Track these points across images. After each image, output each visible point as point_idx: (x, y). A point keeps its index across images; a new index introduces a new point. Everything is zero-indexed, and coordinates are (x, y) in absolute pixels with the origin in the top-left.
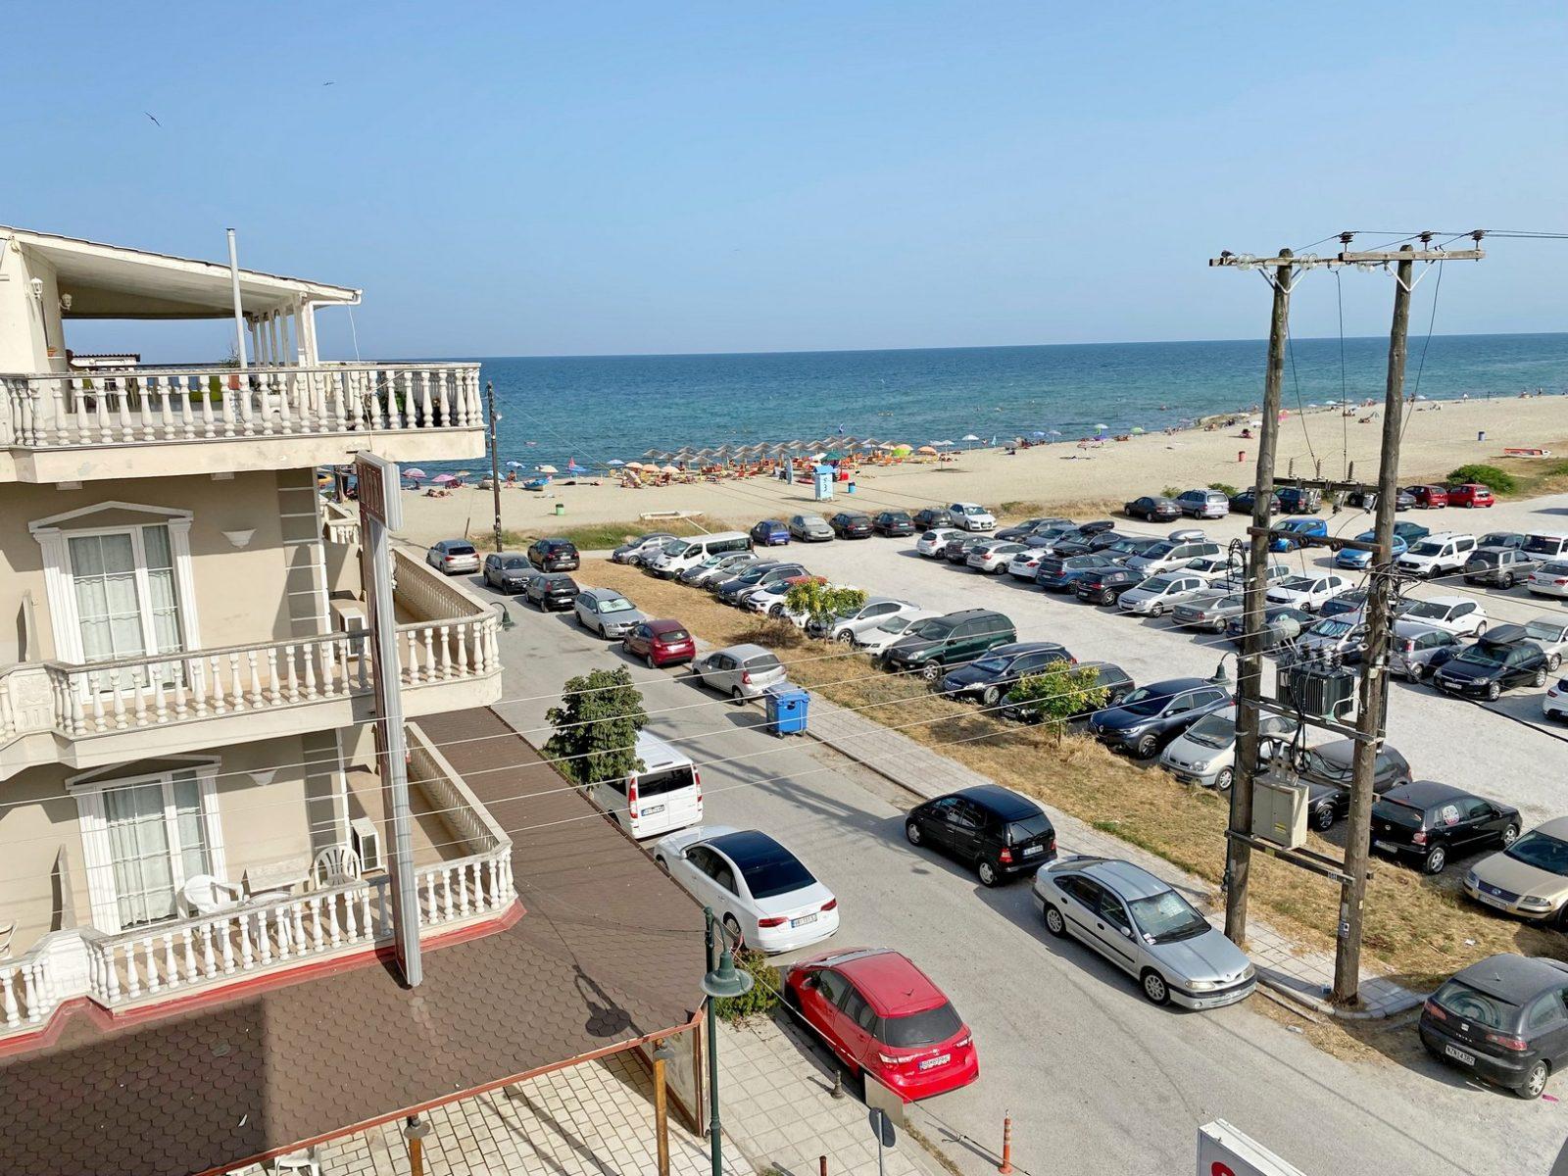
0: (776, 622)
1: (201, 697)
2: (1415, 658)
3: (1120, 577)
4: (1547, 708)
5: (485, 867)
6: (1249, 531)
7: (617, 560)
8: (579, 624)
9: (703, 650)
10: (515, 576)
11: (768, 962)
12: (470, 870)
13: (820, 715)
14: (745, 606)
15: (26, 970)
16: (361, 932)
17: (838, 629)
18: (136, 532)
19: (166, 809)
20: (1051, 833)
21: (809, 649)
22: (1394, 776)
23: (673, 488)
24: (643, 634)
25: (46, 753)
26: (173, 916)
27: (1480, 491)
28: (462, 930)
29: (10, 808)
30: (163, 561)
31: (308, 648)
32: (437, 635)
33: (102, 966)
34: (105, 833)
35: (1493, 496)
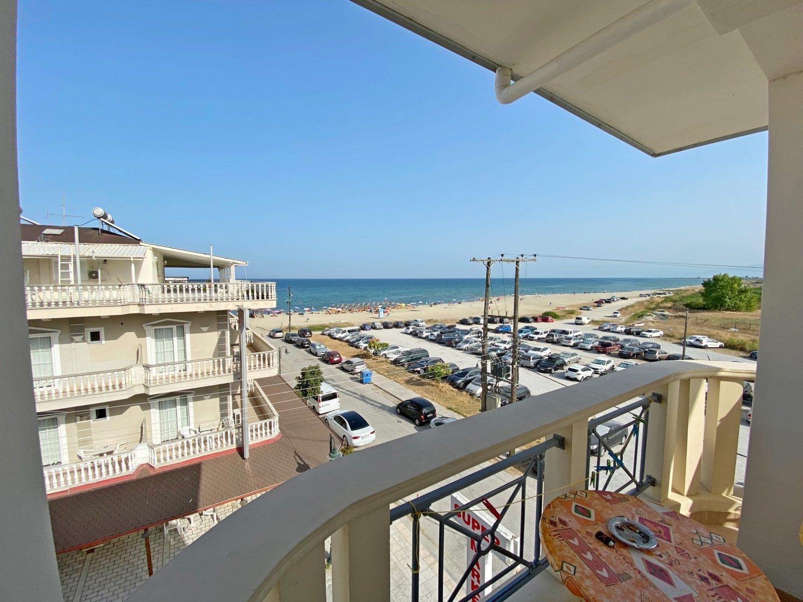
0: (365, 352)
1: (188, 374)
2: (532, 363)
3: (457, 340)
4: (566, 375)
5: (270, 423)
6: (483, 328)
7: (323, 334)
8: (311, 352)
9: (344, 359)
10: (294, 339)
11: (354, 449)
12: (266, 424)
13: (375, 377)
14: (357, 347)
15: (129, 455)
16: (232, 443)
17: (382, 353)
18: (174, 327)
19: (177, 407)
20: (435, 410)
21: (374, 359)
22: (527, 394)
23: (340, 315)
24: (328, 355)
25: (141, 391)
26: (177, 439)
27: (550, 318)
28: (262, 442)
29: (129, 407)
30: (182, 335)
31: (221, 360)
32: (259, 356)
33: (153, 454)
34: (158, 413)
35: (553, 319)
